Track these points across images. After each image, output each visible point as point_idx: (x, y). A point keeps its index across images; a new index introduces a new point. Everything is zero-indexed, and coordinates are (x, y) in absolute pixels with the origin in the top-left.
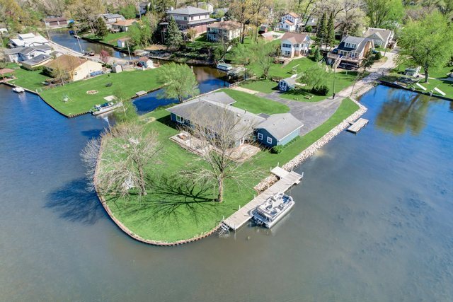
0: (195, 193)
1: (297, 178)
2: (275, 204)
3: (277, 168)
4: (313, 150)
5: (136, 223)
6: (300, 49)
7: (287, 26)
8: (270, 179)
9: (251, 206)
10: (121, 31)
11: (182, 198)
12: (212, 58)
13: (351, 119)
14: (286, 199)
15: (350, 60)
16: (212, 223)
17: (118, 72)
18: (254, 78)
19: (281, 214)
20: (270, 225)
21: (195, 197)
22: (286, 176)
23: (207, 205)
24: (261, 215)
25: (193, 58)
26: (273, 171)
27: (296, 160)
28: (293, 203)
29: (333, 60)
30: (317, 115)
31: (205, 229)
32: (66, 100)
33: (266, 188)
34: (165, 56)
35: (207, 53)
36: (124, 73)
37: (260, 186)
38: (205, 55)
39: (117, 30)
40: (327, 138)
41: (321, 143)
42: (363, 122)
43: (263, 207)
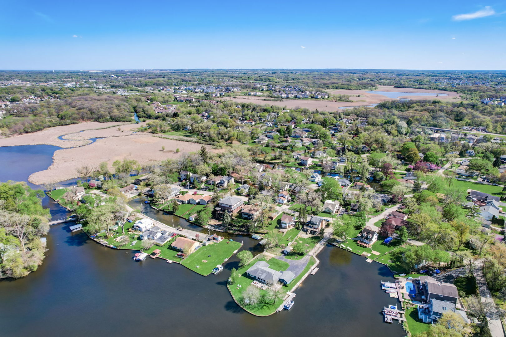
0: (267, 302)
1: (295, 295)
2: (289, 304)
3: (288, 292)
4: (299, 284)
5: (255, 312)
6: (291, 224)
7: (282, 201)
8: (287, 296)
9: (283, 305)
10: (183, 203)
11: (263, 304)
12: (248, 230)
13: (312, 268)
14: (292, 302)
15: (315, 230)
16: (274, 310)
17: (206, 245)
18: (271, 246)
19: (291, 306)
20: (289, 309)
21: (267, 303)
22: (291, 295)
23: (271, 305)
24: (286, 307)
25: (237, 230)
26: (287, 293)
27: (294, 289)
28: (294, 303)
29: (307, 230)
30: (300, 267)
31: (273, 312)
32: (197, 267)
33: (286, 299)
34: (221, 229)
35: (245, 227)
36: (210, 246)
37: (284, 299)
38: (244, 229)
39: (180, 203)
40: (303, 278)
41: (301, 281)
42: (317, 269)
43: (286, 305)
